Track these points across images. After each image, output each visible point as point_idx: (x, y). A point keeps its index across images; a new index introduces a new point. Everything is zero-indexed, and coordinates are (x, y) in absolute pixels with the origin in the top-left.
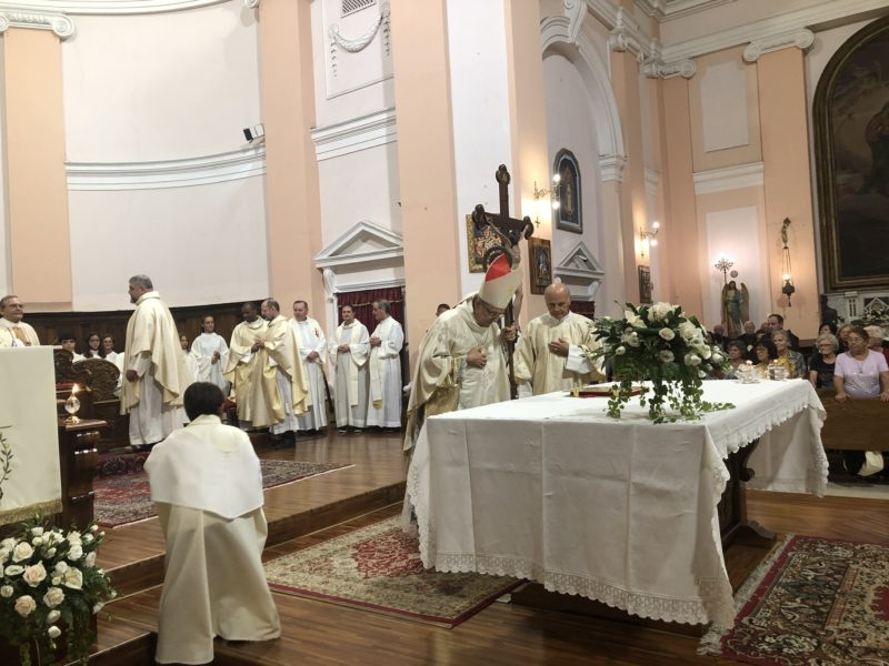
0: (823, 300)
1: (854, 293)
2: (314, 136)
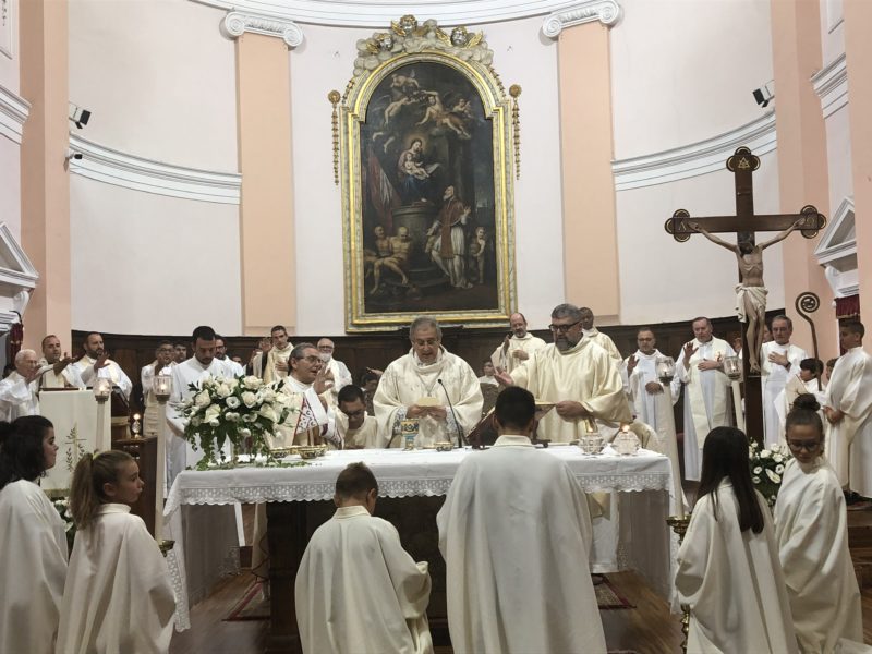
2: (817, 85)
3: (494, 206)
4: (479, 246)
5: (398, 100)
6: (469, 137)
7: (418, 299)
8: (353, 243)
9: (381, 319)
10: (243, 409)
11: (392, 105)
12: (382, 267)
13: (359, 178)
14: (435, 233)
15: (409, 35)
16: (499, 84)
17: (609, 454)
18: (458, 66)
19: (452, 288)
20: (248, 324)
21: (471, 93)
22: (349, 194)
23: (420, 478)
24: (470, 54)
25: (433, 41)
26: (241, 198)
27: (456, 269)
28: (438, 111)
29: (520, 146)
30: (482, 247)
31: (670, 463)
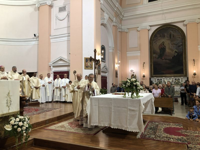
0: (150, 79)
1: (156, 78)
2: (50, 37)
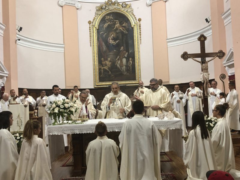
2: (223, 17)
3: (134, 52)
4: (130, 63)
5: (107, 23)
6: (127, 33)
7: (114, 78)
8: (95, 63)
9: (104, 83)
10: (65, 108)
11: (106, 24)
12: (104, 69)
13: (97, 45)
14: (118, 60)
15: (110, 5)
16: (135, 18)
17: (166, 119)
18: (124, 13)
19: (123, 74)
20: (67, 86)
21: (127, 20)
22: (94, 49)
23: (114, 126)
24: (127, 10)
25: (117, 6)
26: (64, 51)
27: (124, 69)
28: (118, 26)
29: (141, 35)
30: (131, 63)
31: (182, 121)
